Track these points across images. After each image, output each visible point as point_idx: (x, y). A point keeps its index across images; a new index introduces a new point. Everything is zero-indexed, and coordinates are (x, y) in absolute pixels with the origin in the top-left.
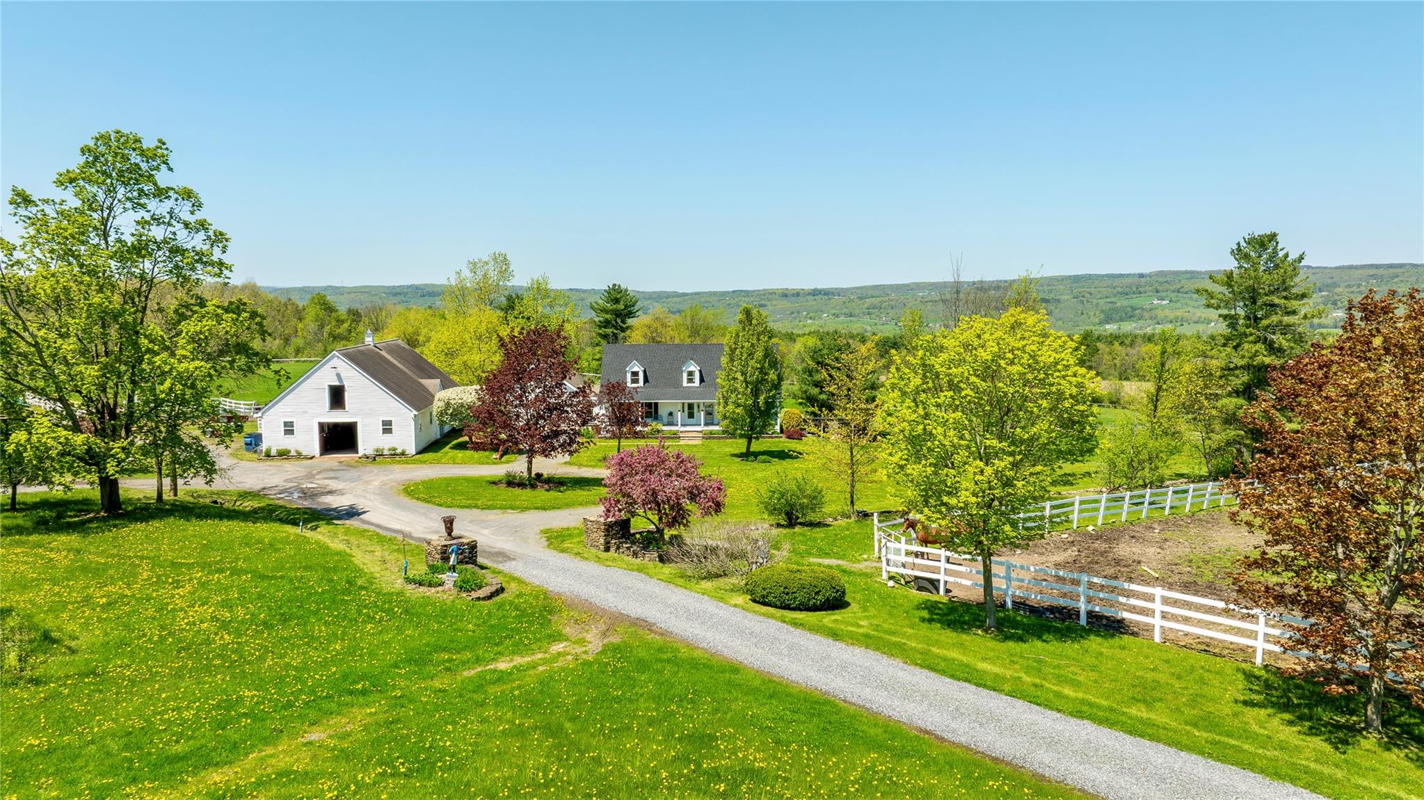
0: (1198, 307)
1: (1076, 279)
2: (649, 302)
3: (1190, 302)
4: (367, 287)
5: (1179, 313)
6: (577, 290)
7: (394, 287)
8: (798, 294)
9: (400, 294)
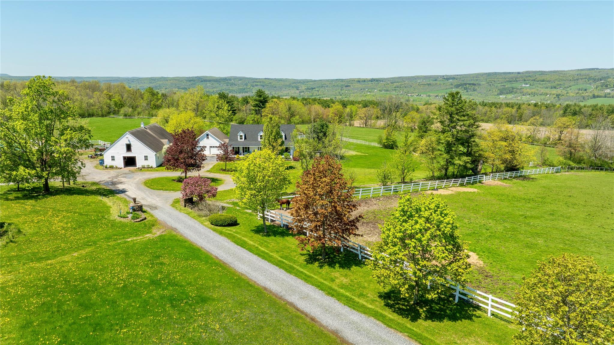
0: (542, 88)
1: (489, 74)
2: (299, 84)
3: (540, 86)
4: (178, 77)
5: (533, 91)
6: (268, 79)
7: (189, 78)
8: (365, 81)
9: (192, 80)
